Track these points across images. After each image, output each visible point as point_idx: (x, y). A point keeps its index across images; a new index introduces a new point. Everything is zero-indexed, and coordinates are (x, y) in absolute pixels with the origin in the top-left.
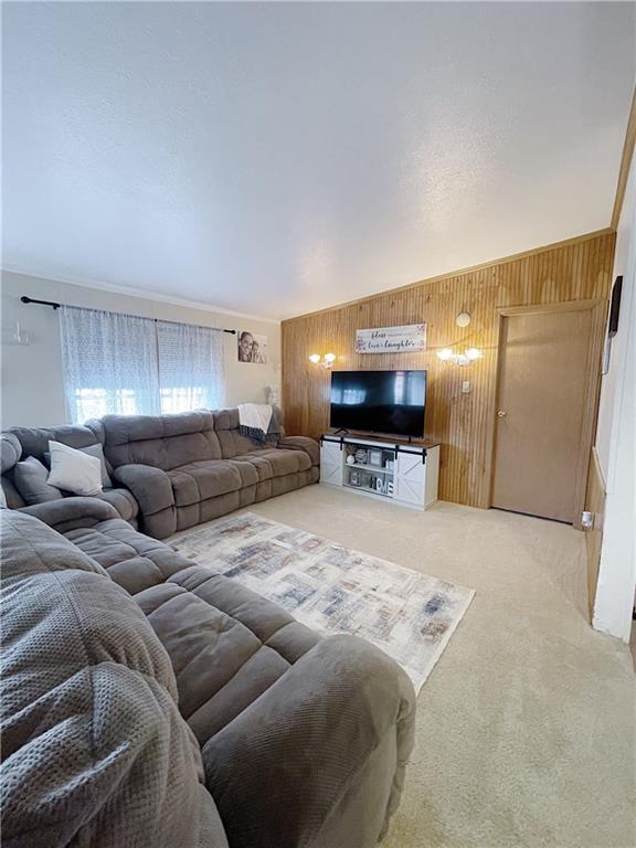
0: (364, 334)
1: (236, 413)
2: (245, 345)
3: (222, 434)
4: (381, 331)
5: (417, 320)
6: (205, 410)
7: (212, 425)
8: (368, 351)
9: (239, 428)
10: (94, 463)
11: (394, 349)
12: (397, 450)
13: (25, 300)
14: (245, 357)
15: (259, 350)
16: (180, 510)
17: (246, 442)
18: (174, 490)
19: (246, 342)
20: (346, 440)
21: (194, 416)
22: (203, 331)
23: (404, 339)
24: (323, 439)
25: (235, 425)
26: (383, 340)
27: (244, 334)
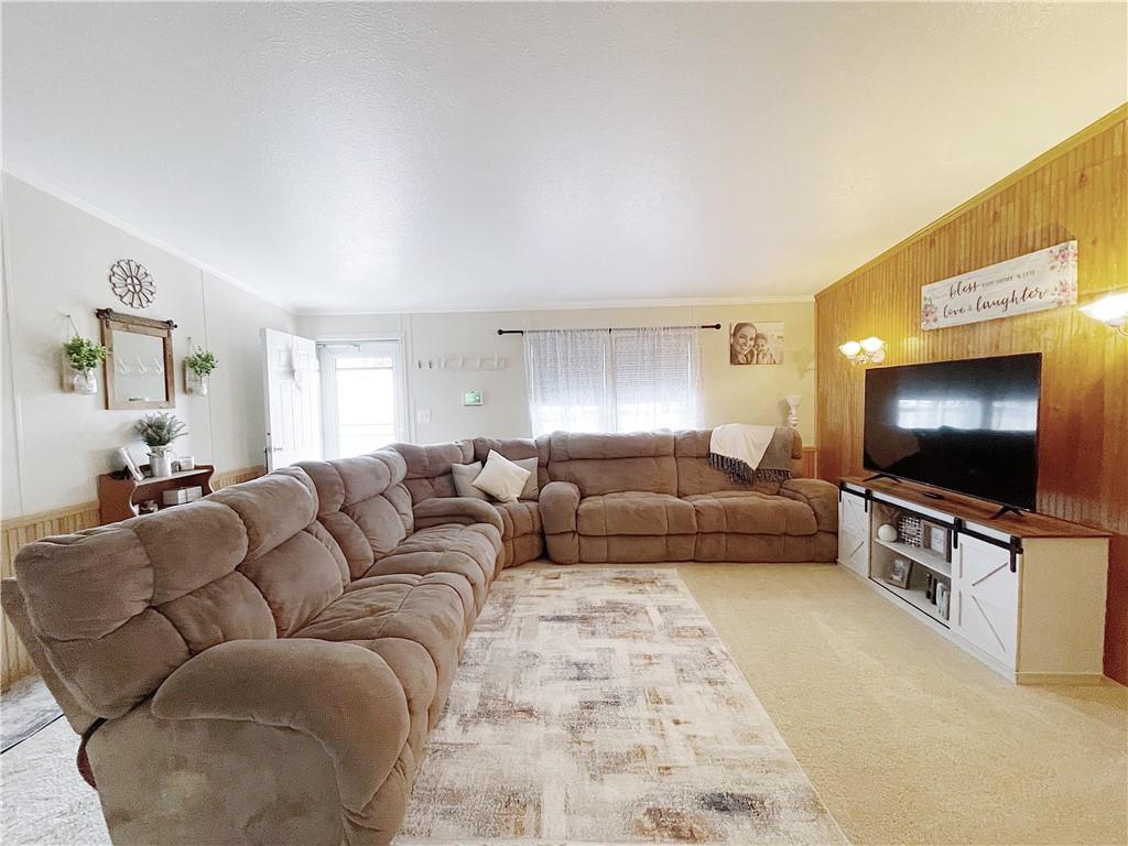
0: (935, 292)
1: (708, 435)
2: (741, 341)
3: (682, 461)
4: (966, 279)
5: (1054, 236)
6: (668, 430)
7: (672, 451)
8: (943, 323)
9: (709, 455)
10: (519, 474)
11: (997, 312)
12: (959, 527)
13: (501, 332)
14: (741, 358)
15: (769, 346)
16: (583, 541)
17: (719, 478)
18: (577, 515)
19: (744, 337)
20: (877, 495)
21: (643, 438)
22: (670, 332)
23: (1017, 286)
24: (843, 487)
25: (704, 453)
26: (972, 298)
27: (739, 327)
